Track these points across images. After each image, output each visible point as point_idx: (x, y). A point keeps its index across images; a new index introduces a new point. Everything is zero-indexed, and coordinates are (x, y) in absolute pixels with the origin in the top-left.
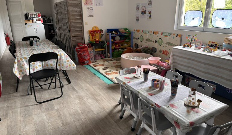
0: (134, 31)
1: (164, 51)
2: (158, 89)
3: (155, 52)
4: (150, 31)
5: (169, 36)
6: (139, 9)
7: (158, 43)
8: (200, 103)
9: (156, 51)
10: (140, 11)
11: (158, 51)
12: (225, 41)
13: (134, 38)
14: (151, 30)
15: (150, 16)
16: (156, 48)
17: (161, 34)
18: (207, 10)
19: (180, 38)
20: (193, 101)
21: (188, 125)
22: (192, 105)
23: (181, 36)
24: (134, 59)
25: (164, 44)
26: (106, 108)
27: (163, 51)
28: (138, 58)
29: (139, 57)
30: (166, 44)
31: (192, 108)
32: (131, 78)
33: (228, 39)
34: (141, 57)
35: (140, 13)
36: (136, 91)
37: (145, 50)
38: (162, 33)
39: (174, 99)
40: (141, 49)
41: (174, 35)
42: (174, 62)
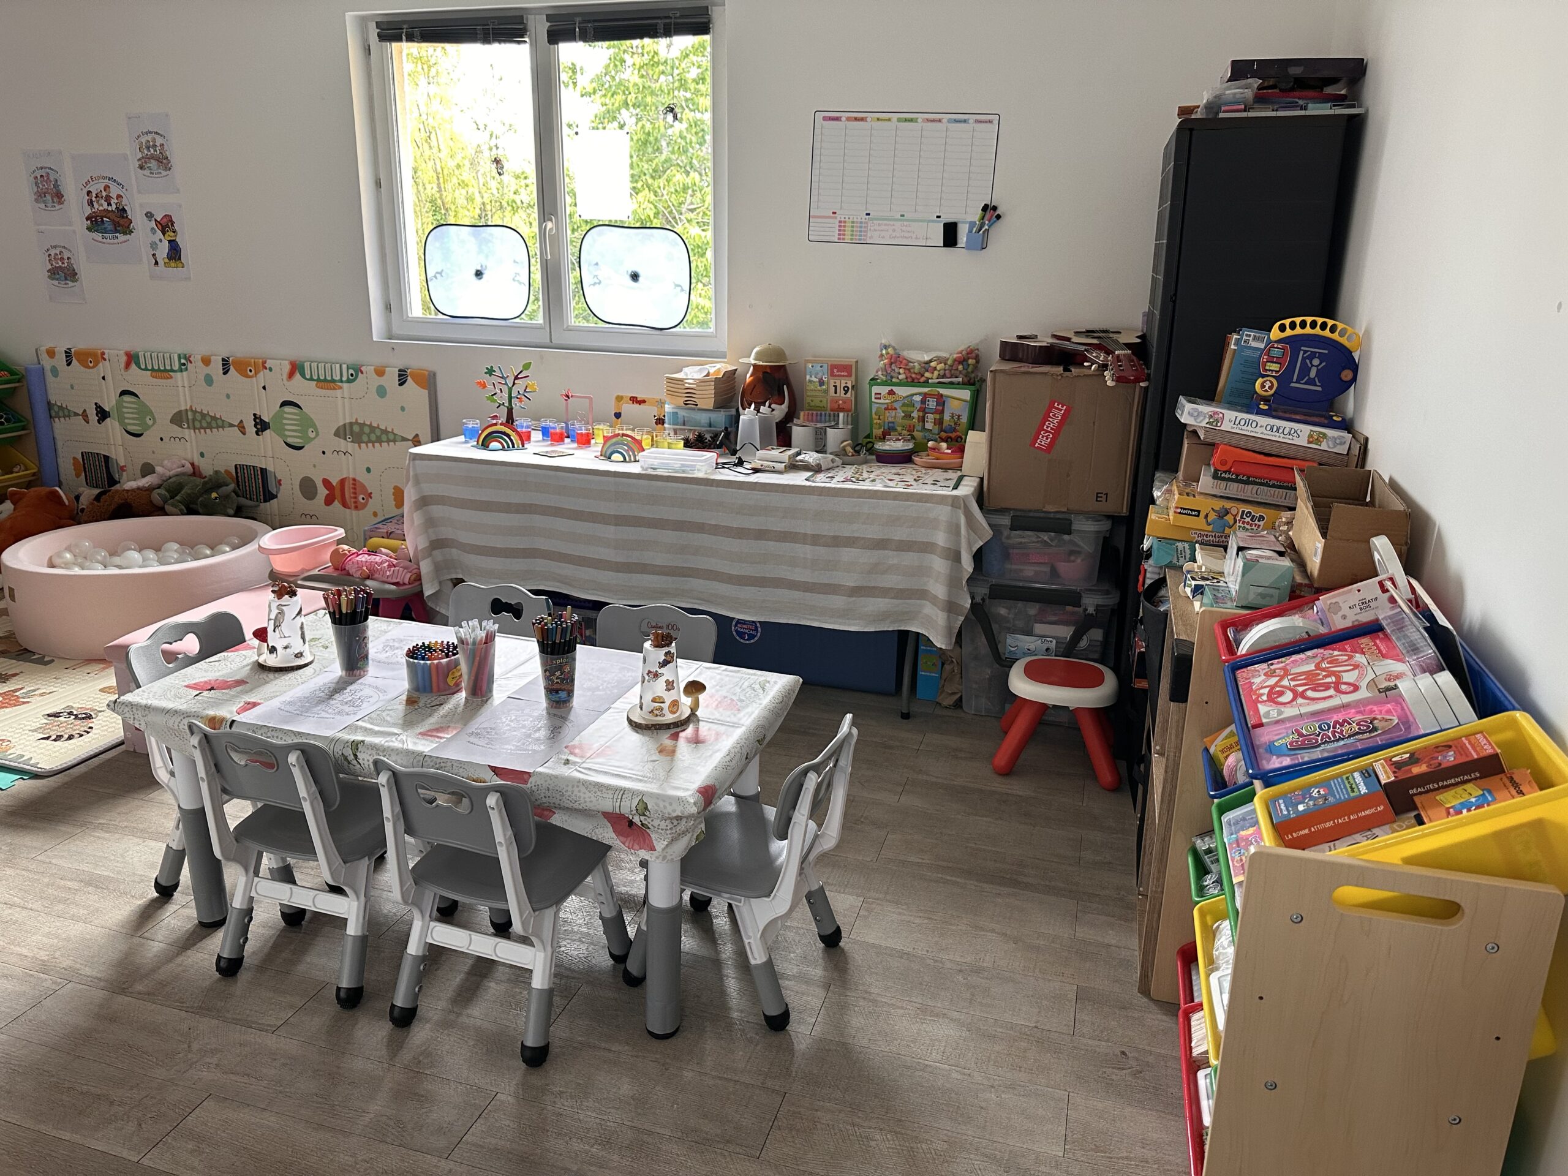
0: (47, 363)
1: (334, 482)
2: (463, 695)
3: (269, 496)
4: (196, 358)
5: (349, 381)
6: (59, 196)
7: (280, 432)
8: (702, 697)
9: (273, 489)
10: (76, 209)
11: (289, 491)
12: (671, 393)
13: (53, 411)
14: (198, 351)
15: (175, 253)
16: (270, 468)
17: (291, 375)
18: (550, 225)
19: (427, 391)
20: (669, 697)
21: (695, 804)
22: (669, 718)
23: (428, 381)
24: (119, 567)
25: (327, 439)
26: (66, 963)
27: (326, 483)
28: (151, 554)
29: (158, 549)
30: (337, 434)
31: (672, 731)
32: (240, 682)
33: (682, 380)
34: (176, 546)
35: (80, 224)
36: (335, 741)
37: (186, 490)
38: (296, 368)
39: (572, 717)
40: (150, 489)
41: (380, 372)
42: (437, 544)
